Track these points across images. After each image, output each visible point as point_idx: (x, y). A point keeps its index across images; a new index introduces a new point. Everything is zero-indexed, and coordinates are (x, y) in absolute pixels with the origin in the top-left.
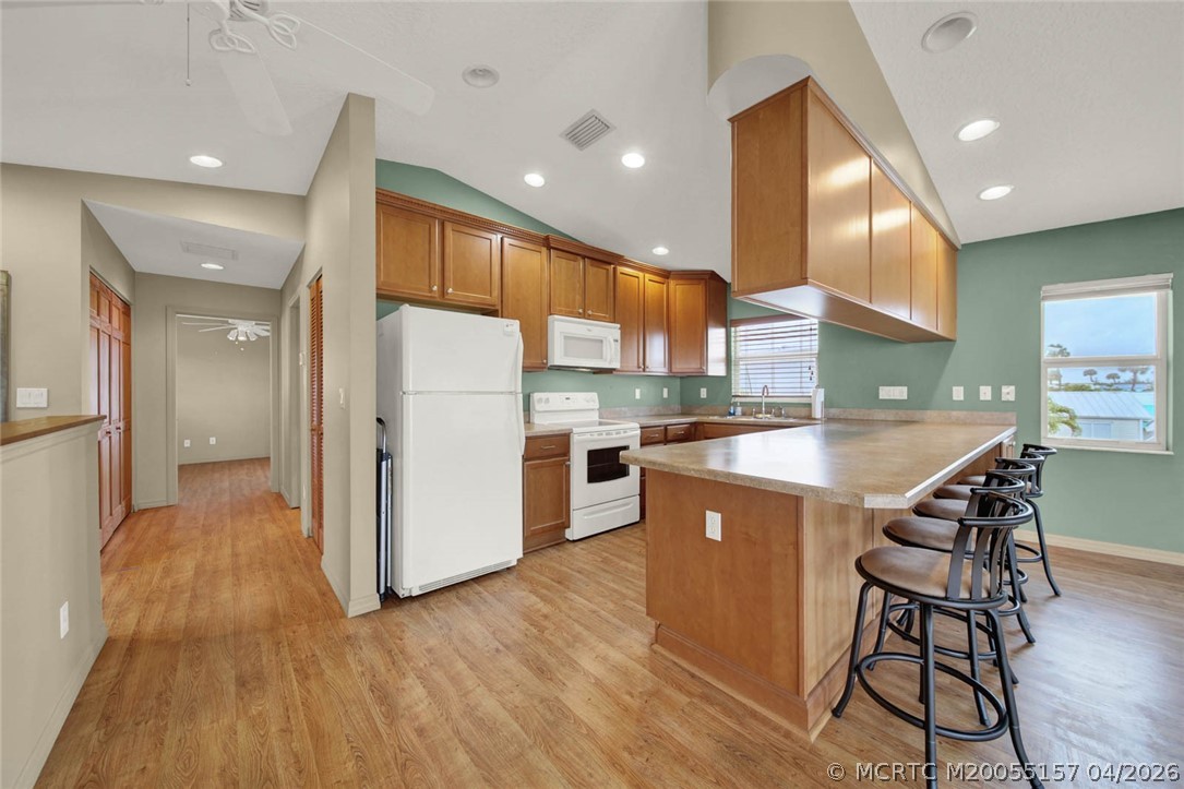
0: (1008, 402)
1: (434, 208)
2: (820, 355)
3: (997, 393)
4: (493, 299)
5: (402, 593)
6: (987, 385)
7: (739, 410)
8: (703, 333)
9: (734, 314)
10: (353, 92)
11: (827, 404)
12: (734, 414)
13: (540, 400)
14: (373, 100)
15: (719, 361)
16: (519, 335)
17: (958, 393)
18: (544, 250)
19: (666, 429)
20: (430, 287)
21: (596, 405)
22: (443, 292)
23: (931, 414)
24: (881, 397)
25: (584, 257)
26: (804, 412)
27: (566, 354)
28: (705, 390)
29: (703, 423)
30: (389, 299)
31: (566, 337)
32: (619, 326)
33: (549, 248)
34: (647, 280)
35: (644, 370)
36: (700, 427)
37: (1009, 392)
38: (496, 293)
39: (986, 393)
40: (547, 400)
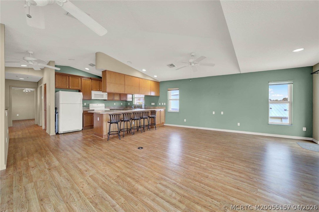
1: (67, 74)
2: (144, 98)
4: (79, 88)
5: (60, 133)
7: (133, 107)
10: (51, 60)
11: (145, 106)
13: (91, 105)
14: (54, 61)
15: (130, 98)
16: (82, 94)
17: (160, 104)
18: (91, 80)
20: (66, 87)
21: (104, 106)
22: (69, 87)
23: (157, 107)
24: (151, 105)
26: (142, 107)
27: (95, 97)
28: (129, 103)
30: (58, 89)
31: (95, 94)
32: (107, 93)
33: (91, 79)
35: (114, 100)
37: (165, 104)
38: (80, 87)
39: (162, 104)
40: (93, 105)
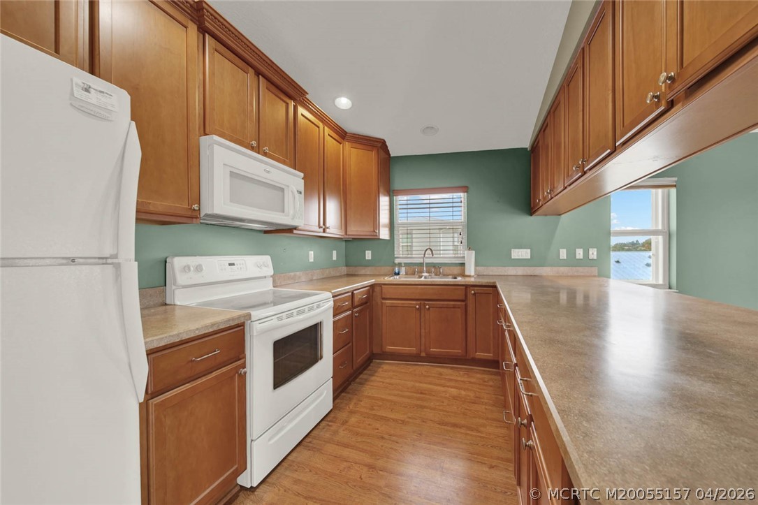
0: (593, 260)
3: (586, 253)
6: (581, 248)
7: (403, 270)
8: (376, 200)
9: (397, 183)
12: (398, 274)
13: (186, 269)
15: (385, 226)
17: (563, 254)
19: (353, 293)
21: (270, 271)
23: (546, 270)
24: (513, 257)
25: (258, 73)
26: (456, 270)
28: (370, 252)
29: (380, 285)
32: (302, 175)
33: (202, 29)
34: (326, 134)
35: (324, 231)
36: (377, 289)
37: (593, 253)
39: (580, 253)
